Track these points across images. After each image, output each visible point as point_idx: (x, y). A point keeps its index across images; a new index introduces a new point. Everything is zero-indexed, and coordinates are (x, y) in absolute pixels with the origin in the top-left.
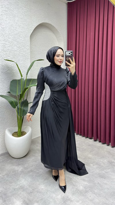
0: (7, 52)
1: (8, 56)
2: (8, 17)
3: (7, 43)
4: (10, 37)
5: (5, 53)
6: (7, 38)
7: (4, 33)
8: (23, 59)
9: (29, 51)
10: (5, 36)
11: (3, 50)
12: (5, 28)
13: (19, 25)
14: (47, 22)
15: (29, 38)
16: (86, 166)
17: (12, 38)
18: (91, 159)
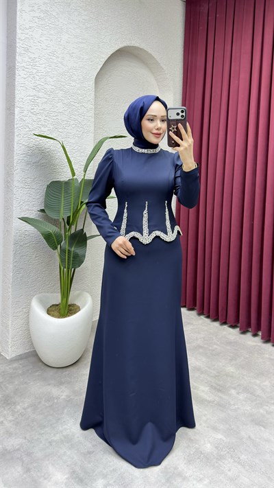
0: (40, 117)
1: (43, 126)
2: (45, 32)
3: (41, 94)
4: (49, 79)
5: (35, 119)
6: (41, 83)
8: (78, 132)
9: (92, 113)
10: (38, 78)
11: (32, 111)
12: (37, 59)
13: (70, 52)
14: (135, 45)
15: (92, 83)
16: (220, 394)
17: (53, 83)
18: (232, 377)
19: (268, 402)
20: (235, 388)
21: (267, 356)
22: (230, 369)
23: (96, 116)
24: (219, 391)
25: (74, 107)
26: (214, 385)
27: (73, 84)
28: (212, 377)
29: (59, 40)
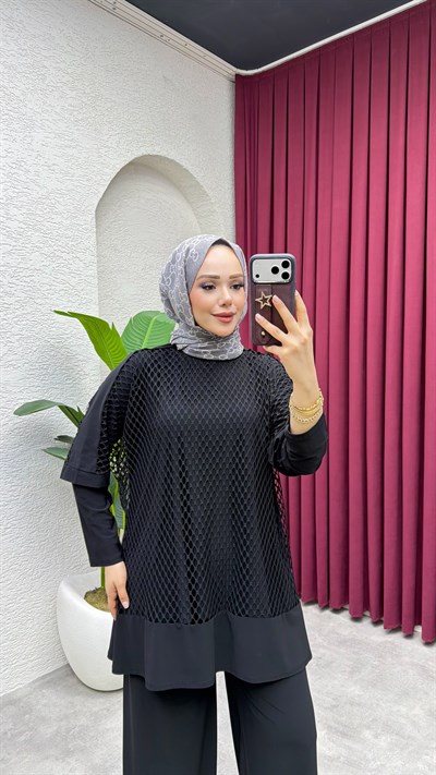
1: (7, 293)
2: (1, 126)
4: (13, 211)
9: (93, 270)
13: (50, 163)
14: (162, 154)
15: (91, 217)
16: (346, 742)
17: (21, 218)
18: (359, 705)
19: (427, 748)
20: (368, 728)
21: (407, 659)
22: (354, 690)
23: (101, 274)
24: (344, 735)
25: (61, 260)
26: (332, 724)
27: (58, 219)
28: (326, 708)
29: (29, 140)
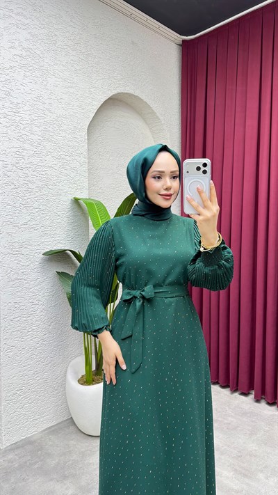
0: (27, 172)
1: (30, 182)
2: (28, 73)
3: (26, 146)
4: (35, 128)
5: (20, 174)
6: (26, 133)
7: (18, 119)
8: (70, 189)
9: (85, 168)
10: (22, 127)
11: (18, 165)
12: (20, 105)
13: (59, 98)
14: (131, 92)
15: (84, 133)
16: (247, 481)
17: (40, 133)
20: (262, 472)
22: (252, 446)
23: (90, 170)
24: (245, 476)
25: (65, 161)
